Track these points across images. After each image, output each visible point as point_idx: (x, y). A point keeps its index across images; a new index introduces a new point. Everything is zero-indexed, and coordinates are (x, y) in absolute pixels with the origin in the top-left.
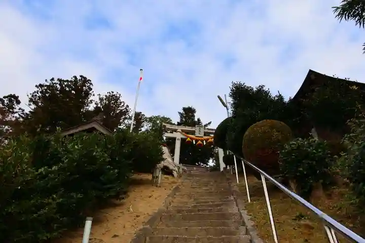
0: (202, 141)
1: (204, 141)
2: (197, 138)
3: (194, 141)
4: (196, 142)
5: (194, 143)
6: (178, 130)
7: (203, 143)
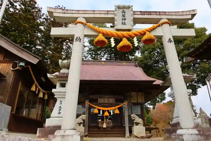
0: (130, 39)
1: (135, 40)
2: (119, 33)
3: (112, 40)
4: (117, 41)
5: (113, 45)
6: (78, 20)
7: (133, 43)
